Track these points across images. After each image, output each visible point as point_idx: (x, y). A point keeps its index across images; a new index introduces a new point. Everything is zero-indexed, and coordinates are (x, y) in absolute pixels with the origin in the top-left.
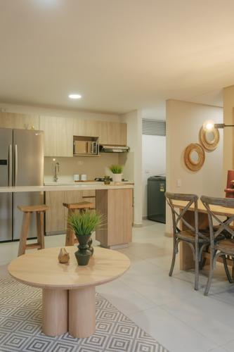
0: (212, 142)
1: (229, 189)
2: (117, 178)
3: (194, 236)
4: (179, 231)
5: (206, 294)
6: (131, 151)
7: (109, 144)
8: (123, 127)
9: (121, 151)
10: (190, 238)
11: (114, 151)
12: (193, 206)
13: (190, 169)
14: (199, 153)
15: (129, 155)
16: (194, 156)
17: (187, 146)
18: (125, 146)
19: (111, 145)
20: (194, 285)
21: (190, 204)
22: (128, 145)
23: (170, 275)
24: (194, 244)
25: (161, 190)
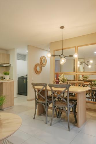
0: (44, 63)
1: (57, 81)
2: (7, 77)
3: (45, 101)
4: (37, 99)
5: (51, 125)
6: (11, 66)
7: (2, 62)
8: (8, 56)
9: (7, 66)
10: (43, 102)
11: (4, 66)
12: (45, 88)
13: (37, 73)
14: (40, 67)
15: (11, 68)
16: (38, 69)
17: (35, 64)
18: (9, 64)
19: (2, 63)
20: (45, 122)
21: (43, 88)
22: (11, 63)
23: (34, 119)
24: (45, 104)
25: (25, 82)
